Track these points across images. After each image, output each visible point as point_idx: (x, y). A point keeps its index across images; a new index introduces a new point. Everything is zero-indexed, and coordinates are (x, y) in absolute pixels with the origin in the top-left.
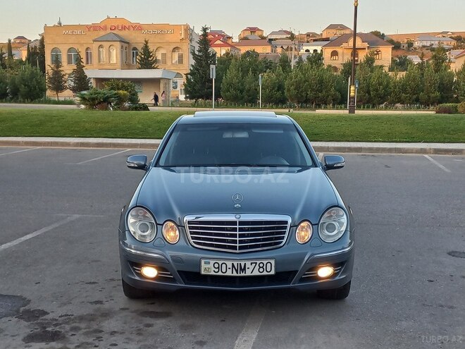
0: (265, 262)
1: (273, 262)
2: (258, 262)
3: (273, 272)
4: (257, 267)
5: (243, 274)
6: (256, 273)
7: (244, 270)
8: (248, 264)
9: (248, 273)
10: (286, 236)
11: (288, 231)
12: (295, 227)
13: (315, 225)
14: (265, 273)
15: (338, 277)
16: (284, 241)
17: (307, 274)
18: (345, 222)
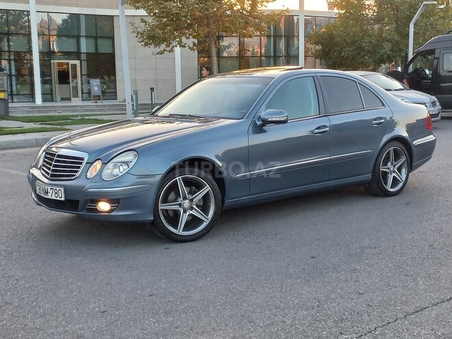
0: (58, 189)
1: (62, 190)
2: (54, 188)
3: (63, 199)
4: (54, 193)
5: (47, 197)
6: (53, 197)
7: (47, 193)
8: (49, 188)
9: (49, 197)
10: (80, 171)
11: (82, 166)
12: (90, 163)
13: (105, 164)
14: (58, 198)
15: (114, 213)
16: (77, 174)
17: (90, 205)
18: (131, 165)
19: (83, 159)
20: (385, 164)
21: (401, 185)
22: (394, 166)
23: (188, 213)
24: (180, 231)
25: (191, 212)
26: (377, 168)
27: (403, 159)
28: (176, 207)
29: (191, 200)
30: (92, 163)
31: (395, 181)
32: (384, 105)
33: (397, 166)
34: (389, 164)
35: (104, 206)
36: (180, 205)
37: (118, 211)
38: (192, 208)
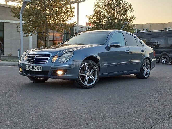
0: (39, 67)
1: (41, 67)
2: (37, 67)
3: (41, 70)
4: (37, 68)
5: (33, 70)
6: (37, 70)
7: (33, 69)
8: (34, 67)
9: (34, 70)
10: (49, 59)
11: (50, 58)
12: (53, 57)
13: (59, 57)
14: (39, 70)
15: (65, 75)
16: (47, 61)
17: (53, 73)
18: (71, 57)
19: (50, 55)
20: (144, 67)
21: (148, 75)
22: (146, 68)
23: (89, 77)
24: (86, 84)
25: (90, 77)
26: (142, 68)
27: (149, 66)
28: (85, 75)
29: (90, 73)
30: (54, 57)
31: (147, 73)
32: (143, 46)
33: (147, 68)
34: (145, 67)
35: (60, 73)
36: (86, 74)
37: (66, 74)
38: (90, 76)
